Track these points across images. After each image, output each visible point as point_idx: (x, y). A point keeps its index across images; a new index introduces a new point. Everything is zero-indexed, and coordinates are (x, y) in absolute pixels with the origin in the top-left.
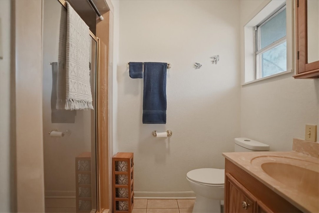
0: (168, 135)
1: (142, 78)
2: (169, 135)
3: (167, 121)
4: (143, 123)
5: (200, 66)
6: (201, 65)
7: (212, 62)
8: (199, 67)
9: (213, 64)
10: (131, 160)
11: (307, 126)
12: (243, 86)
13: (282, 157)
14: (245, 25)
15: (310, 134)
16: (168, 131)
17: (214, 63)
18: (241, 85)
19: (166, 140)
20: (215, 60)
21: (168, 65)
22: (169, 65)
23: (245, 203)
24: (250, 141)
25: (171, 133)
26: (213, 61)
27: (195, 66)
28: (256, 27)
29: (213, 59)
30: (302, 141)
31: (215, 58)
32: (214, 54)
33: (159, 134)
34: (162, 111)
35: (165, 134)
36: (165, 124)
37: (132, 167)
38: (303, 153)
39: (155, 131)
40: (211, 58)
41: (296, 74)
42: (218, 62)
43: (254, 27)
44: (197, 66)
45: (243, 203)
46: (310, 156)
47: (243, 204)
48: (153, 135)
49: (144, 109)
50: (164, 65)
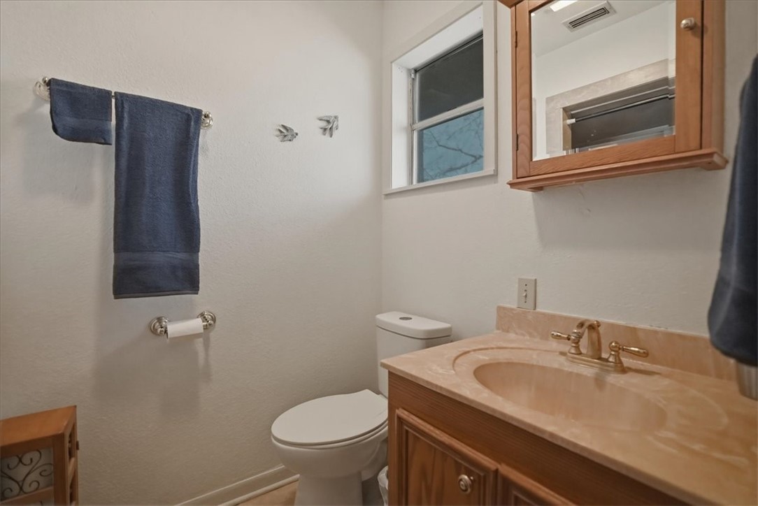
0: (206, 328)
1: (110, 144)
2: (210, 325)
3: (200, 285)
4: (116, 298)
5: (293, 135)
6: (297, 134)
7: (321, 131)
8: (289, 137)
9: (325, 135)
10: (67, 439)
11: (520, 280)
12: (386, 195)
13: (492, 348)
14: (395, 60)
15: (526, 296)
16: (202, 315)
17: (328, 132)
18: (382, 193)
19: (199, 343)
20: (329, 127)
21: (203, 117)
22: (206, 116)
23: (466, 477)
24: (411, 319)
25: (214, 319)
26: (325, 130)
27: (278, 133)
28: (413, 71)
29: (323, 124)
30: (512, 309)
31: (328, 122)
32: (328, 112)
33: (174, 329)
34: (182, 256)
35: (196, 324)
36: (197, 294)
37: (73, 460)
38: (516, 334)
39: (159, 320)
40: (321, 120)
41: (513, 179)
42: (335, 133)
43: (409, 70)
44: (286, 133)
45: (461, 480)
46: (527, 337)
47: (462, 483)
48: (154, 331)
49: (118, 249)
50: (193, 113)
